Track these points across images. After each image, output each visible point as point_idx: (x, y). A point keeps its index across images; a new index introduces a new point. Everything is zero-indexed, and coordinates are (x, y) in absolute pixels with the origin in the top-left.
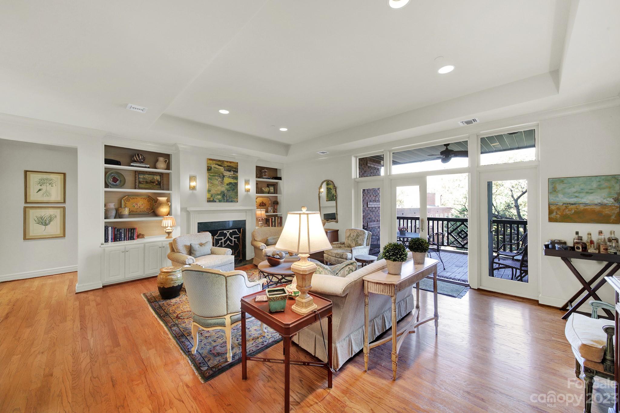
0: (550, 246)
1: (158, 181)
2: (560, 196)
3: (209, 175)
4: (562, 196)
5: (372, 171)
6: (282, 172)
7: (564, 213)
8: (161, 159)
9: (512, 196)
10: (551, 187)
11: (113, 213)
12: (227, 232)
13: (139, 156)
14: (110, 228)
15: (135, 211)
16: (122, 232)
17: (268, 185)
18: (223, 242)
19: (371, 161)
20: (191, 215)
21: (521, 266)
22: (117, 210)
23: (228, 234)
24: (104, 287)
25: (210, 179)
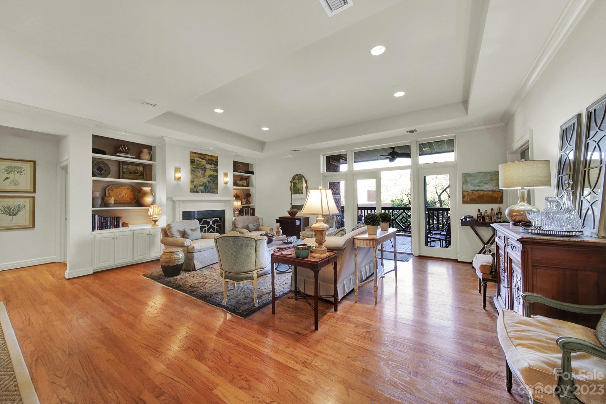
0: (464, 220)
1: (141, 172)
2: (469, 185)
3: (193, 167)
4: (470, 185)
5: (333, 167)
6: (254, 167)
7: (472, 197)
8: (145, 151)
9: (437, 193)
10: (464, 179)
11: (99, 201)
12: (210, 221)
13: (125, 147)
14: (97, 216)
15: (119, 200)
16: (107, 221)
17: (241, 178)
18: (207, 229)
19: (333, 159)
20: (177, 204)
21: (446, 238)
22: (103, 199)
23: (211, 223)
24: (95, 273)
25: (193, 171)
